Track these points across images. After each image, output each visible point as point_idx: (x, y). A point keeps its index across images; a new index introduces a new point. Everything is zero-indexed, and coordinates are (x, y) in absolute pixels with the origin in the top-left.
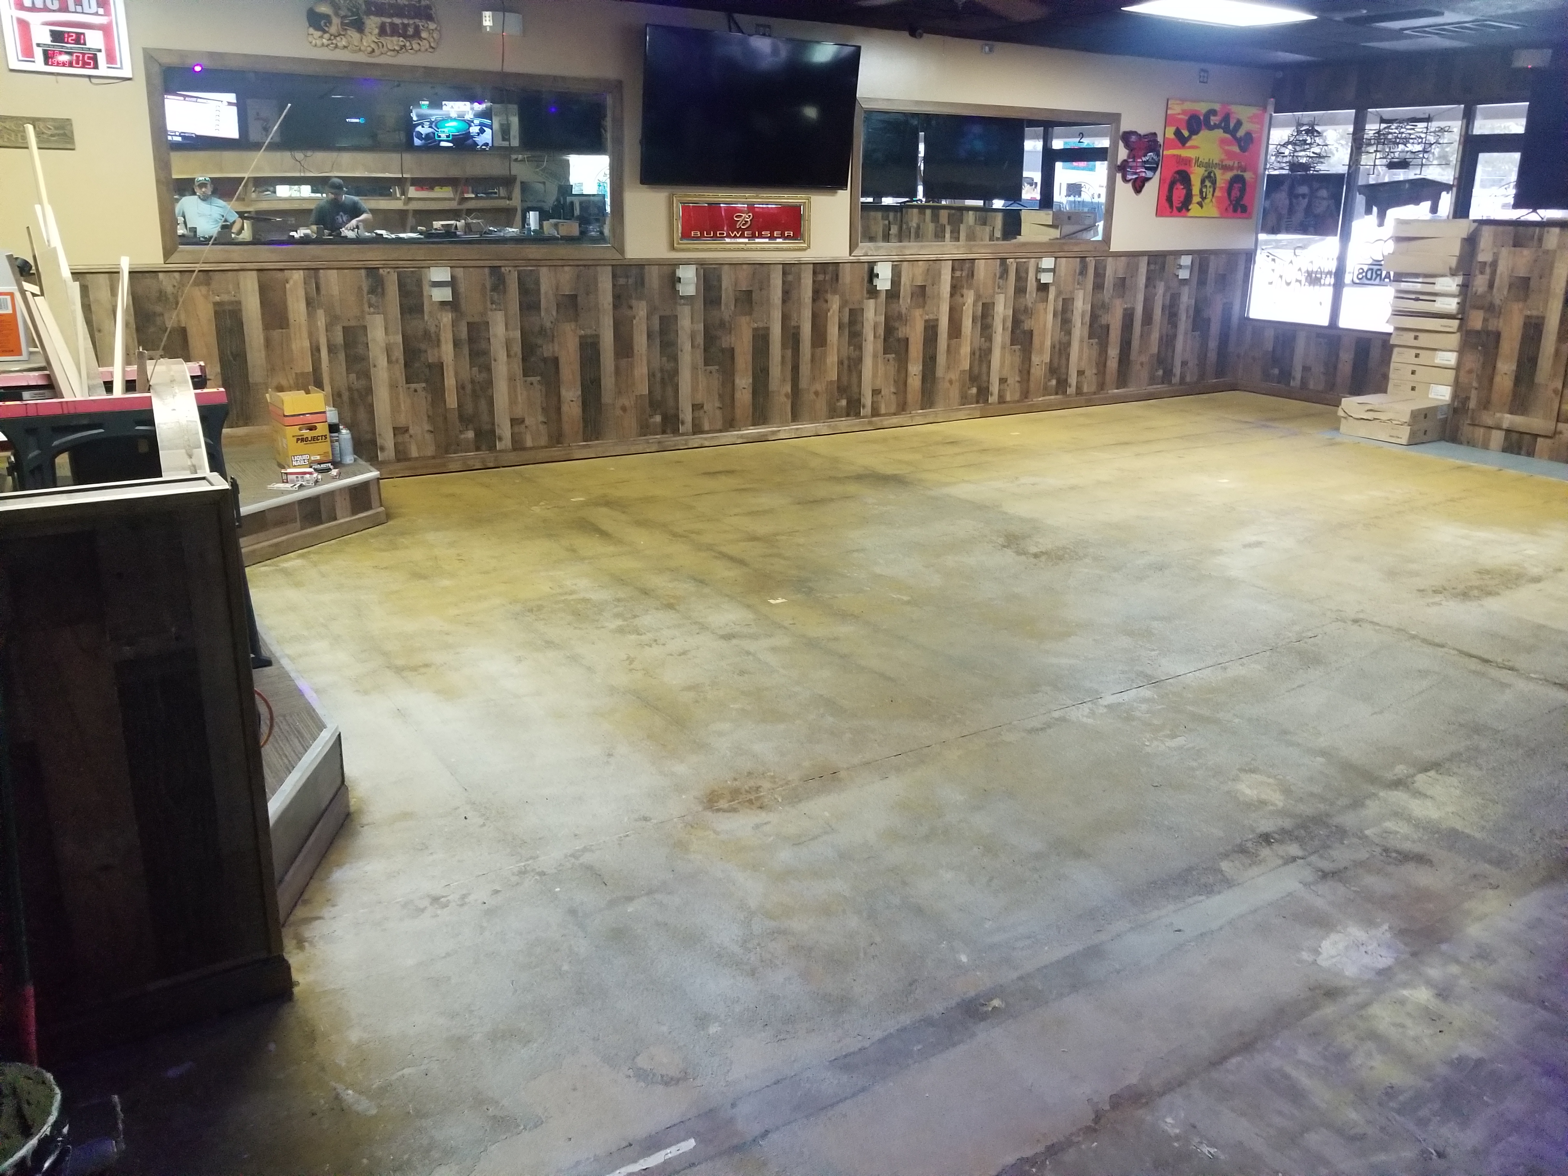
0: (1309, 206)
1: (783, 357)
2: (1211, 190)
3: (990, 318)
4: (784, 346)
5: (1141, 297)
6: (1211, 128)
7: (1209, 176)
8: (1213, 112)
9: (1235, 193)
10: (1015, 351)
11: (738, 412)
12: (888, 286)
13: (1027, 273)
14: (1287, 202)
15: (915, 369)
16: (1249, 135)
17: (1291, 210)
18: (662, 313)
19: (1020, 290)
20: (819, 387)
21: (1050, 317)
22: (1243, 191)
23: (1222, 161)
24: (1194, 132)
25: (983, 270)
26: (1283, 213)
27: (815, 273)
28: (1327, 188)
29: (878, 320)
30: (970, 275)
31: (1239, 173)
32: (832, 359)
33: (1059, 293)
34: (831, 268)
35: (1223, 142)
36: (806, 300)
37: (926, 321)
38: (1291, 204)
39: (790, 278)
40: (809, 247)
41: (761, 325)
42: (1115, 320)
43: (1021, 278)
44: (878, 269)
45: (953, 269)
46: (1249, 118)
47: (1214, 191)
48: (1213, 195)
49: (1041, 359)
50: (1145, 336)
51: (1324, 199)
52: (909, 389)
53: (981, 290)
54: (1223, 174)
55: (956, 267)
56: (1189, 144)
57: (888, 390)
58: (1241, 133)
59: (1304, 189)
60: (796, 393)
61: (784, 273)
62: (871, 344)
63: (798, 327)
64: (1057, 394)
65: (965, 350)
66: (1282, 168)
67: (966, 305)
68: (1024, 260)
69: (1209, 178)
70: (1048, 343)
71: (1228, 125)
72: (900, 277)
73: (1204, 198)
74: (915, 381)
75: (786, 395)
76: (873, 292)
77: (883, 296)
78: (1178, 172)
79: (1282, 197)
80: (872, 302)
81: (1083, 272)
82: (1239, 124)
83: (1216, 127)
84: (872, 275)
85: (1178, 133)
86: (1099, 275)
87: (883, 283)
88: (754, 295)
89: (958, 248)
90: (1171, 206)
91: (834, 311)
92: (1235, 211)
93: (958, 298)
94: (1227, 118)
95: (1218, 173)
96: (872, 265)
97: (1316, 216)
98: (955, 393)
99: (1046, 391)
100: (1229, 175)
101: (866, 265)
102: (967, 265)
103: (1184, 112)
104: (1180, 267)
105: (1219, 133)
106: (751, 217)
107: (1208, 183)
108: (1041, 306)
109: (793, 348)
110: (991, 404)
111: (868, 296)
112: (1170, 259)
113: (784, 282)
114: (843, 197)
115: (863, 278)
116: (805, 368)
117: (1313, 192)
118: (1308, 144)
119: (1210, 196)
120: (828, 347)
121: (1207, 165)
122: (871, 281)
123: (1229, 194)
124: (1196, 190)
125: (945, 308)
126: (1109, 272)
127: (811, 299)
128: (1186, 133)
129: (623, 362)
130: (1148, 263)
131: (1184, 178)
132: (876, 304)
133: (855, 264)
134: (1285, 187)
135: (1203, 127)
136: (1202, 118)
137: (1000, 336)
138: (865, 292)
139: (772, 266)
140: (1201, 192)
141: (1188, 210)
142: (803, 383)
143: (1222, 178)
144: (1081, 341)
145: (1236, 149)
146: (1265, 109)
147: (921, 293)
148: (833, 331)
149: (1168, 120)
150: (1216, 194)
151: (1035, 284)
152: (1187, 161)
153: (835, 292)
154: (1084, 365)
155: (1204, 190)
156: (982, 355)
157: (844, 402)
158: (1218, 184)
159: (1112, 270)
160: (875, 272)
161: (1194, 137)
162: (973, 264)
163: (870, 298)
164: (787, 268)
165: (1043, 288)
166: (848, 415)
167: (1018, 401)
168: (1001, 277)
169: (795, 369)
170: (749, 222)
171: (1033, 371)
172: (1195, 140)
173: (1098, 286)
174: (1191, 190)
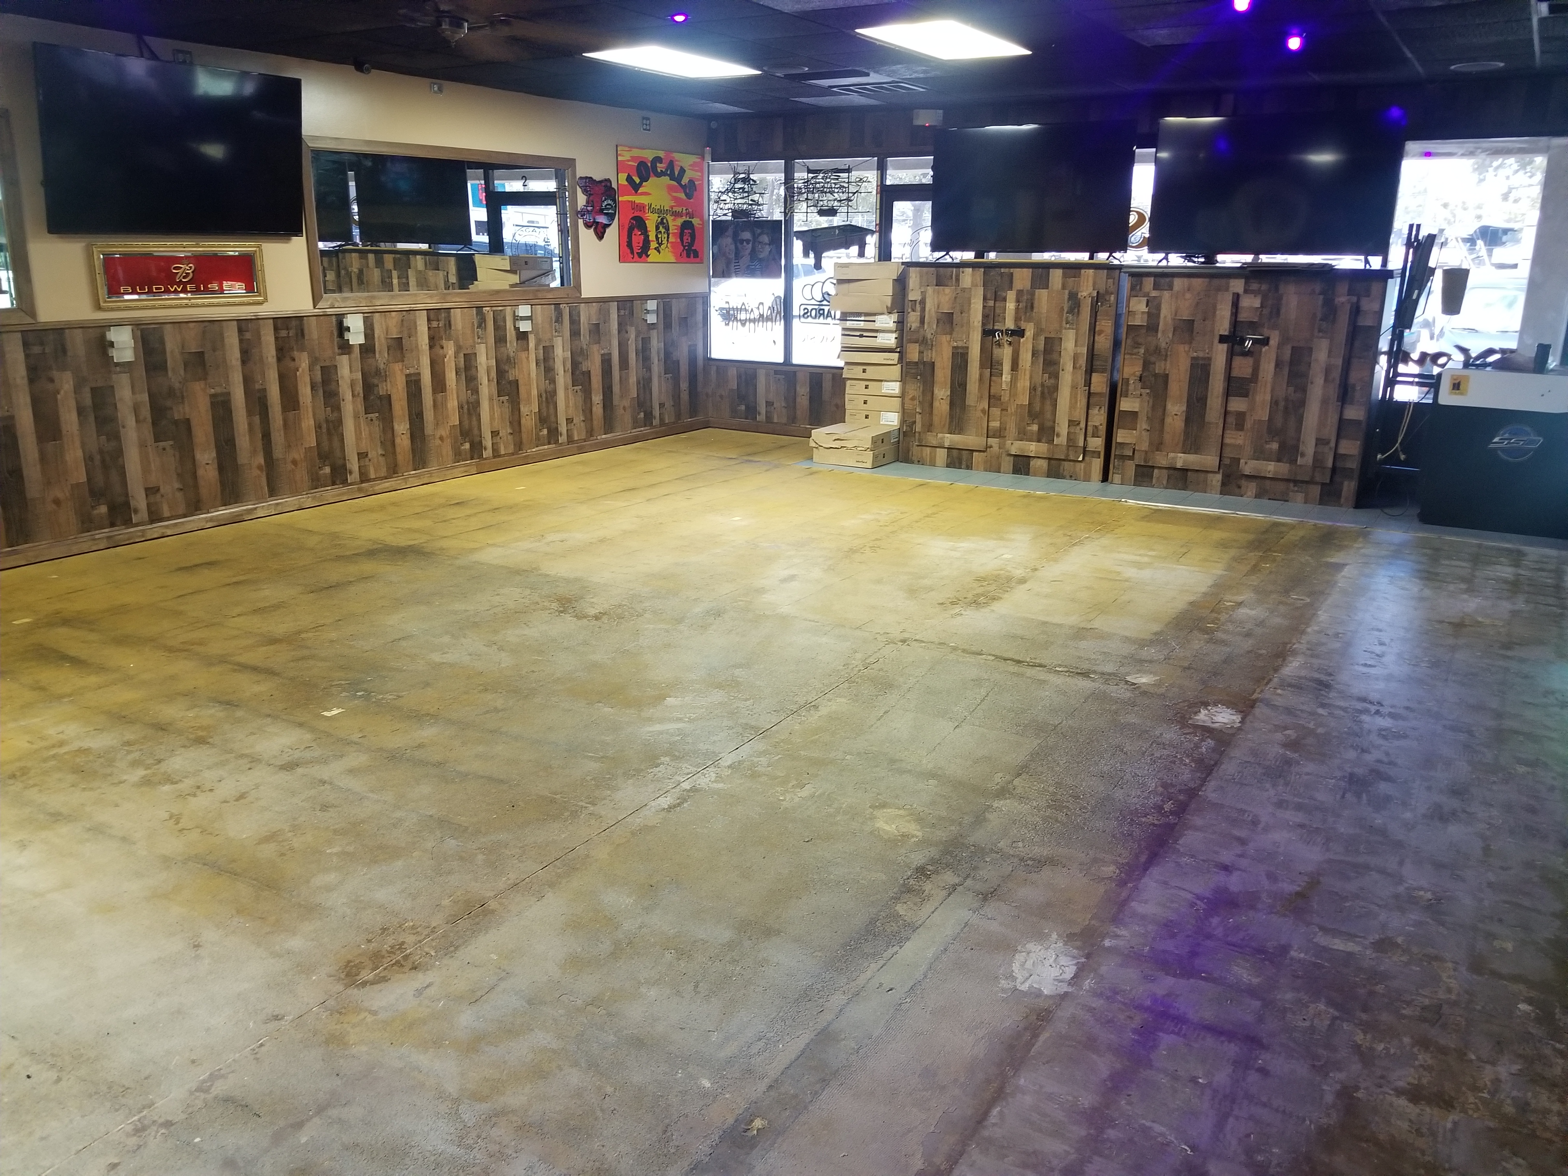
0: (753, 250)
1: (250, 425)
2: (666, 236)
3: (474, 369)
4: (250, 413)
5: (615, 343)
6: (659, 175)
7: (662, 222)
8: (658, 159)
9: (687, 239)
10: (503, 402)
11: (204, 492)
12: (361, 340)
13: (505, 322)
14: (733, 247)
15: (402, 427)
16: (691, 181)
17: (738, 256)
18: (94, 385)
19: (500, 339)
20: (297, 454)
21: (533, 365)
22: (693, 236)
23: (672, 207)
24: (644, 179)
25: (460, 320)
26: (731, 257)
27: (276, 329)
28: (767, 234)
29: (355, 377)
30: (447, 325)
31: (688, 219)
32: (308, 423)
33: (538, 341)
34: (294, 323)
35: (670, 189)
36: (270, 359)
37: (407, 376)
38: (736, 248)
39: (248, 336)
40: (266, 300)
41: (218, 390)
42: (594, 366)
43: (499, 328)
44: (349, 321)
45: (429, 320)
46: (691, 165)
47: (668, 238)
48: (668, 241)
49: (530, 409)
50: (623, 381)
51: (766, 244)
52: (398, 450)
53: (461, 340)
54: (674, 220)
55: (432, 317)
56: (641, 190)
57: (376, 452)
58: (685, 181)
59: (747, 235)
60: (270, 464)
61: (240, 331)
62: (350, 405)
63: (265, 390)
64: (549, 443)
65: (453, 404)
66: (725, 215)
67: (448, 357)
68: (500, 308)
69: (662, 224)
70: (535, 392)
71: (674, 174)
72: (373, 330)
73: (660, 244)
74: (403, 441)
75: (260, 467)
76: (345, 347)
77: (357, 351)
78: (633, 218)
79: (727, 241)
80: (345, 358)
81: (559, 319)
82: (682, 171)
83: (663, 174)
84: (342, 329)
85: (629, 179)
86: (575, 322)
87: (356, 337)
88: (206, 356)
89: (431, 297)
90: (632, 253)
91: (303, 370)
92: (688, 256)
93: (437, 348)
94: (671, 164)
95: (670, 218)
96: (340, 318)
97: (760, 260)
98: (447, 450)
99: (539, 442)
100: (679, 221)
101: (334, 319)
102: (443, 315)
103: (633, 159)
104: (648, 312)
105: (666, 180)
106: (193, 268)
107: (662, 229)
108: (523, 355)
109: (260, 414)
110: (486, 459)
111: (340, 351)
112: (637, 303)
113: (241, 341)
114: (299, 244)
115: (332, 333)
116: (278, 437)
117: (755, 237)
118: (746, 192)
119: (665, 241)
120: (302, 409)
121: (660, 211)
122: (341, 334)
123: (682, 240)
124: (652, 236)
125: (425, 361)
126: (583, 319)
127: (275, 358)
128: (637, 180)
129: (50, 446)
130: (618, 309)
131: (639, 223)
132: (350, 359)
133: (322, 318)
134: (730, 232)
135: (651, 174)
136: (649, 165)
137: (486, 388)
138: (336, 348)
139: (224, 323)
140: (657, 236)
141: (648, 256)
142: (278, 452)
143: (674, 224)
144: (566, 389)
145: (682, 196)
146: (703, 158)
147: (398, 346)
148: (305, 392)
149: (620, 167)
150: (670, 240)
151: (514, 333)
152: (641, 207)
153: (302, 349)
154: (571, 413)
155: (659, 236)
156: (471, 409)
157: (327, 470)
158: (671, 231)
159: (587, 315)
160: (345, 325)
161: (644, 183)
162: (449, 313)
163: (342, 354)
164: (242, 325)
165: (522, 336)
166: (334, 484)
167: (513, 454)
168: (479, 326)
169: (267, 436)
170: (191, 275)
171: (523, 421)
172: (646, 187)
173: (575, 333)
174: (648, 236)
